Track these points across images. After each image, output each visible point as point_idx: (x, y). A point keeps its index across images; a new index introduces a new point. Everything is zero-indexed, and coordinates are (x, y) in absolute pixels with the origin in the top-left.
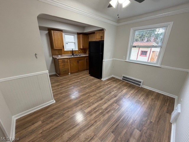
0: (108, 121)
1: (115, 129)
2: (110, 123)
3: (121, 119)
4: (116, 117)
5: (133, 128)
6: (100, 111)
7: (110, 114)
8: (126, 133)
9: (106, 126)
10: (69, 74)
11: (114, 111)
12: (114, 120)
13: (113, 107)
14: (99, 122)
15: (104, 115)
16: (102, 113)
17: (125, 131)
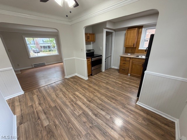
0: (64, 104)
1: (57, 108)
2: (62, 106)
3: (62, 113)
4: (66, 110)
5: (51, 121)
6: (74, 100)
7: (70, 106)
8: (51, 114)
9: (61, 103)
10: (129, 75)
11: (72, 110)
12: (64, 108)
13: (78, 110)
14: (65, 100)
15: (70, 102)
16: (72, 101)
17: (52, 114)
